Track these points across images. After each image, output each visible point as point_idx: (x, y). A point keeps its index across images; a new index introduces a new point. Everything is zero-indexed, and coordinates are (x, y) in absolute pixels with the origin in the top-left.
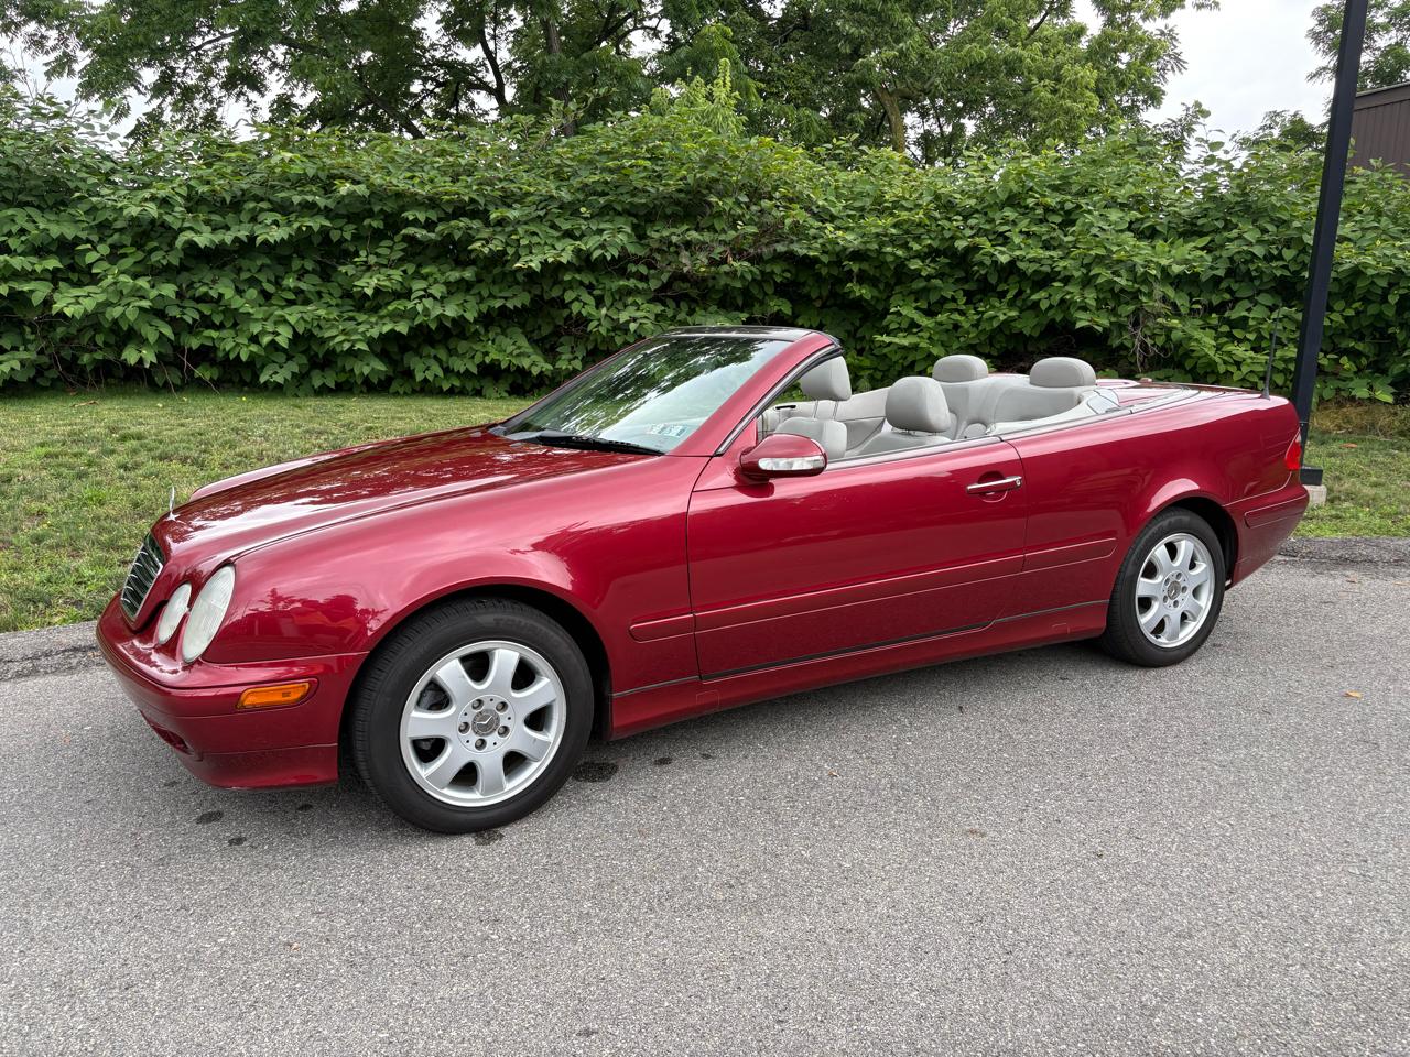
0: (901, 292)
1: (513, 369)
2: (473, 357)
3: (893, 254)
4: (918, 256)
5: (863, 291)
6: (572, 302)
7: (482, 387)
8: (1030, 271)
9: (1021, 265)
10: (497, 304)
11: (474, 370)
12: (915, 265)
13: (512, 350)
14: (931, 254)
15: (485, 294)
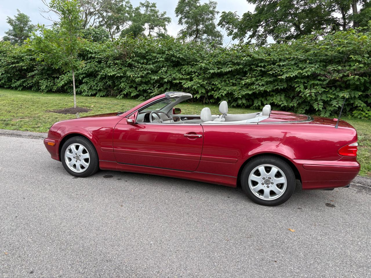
6: (297, 87)
10: (277, 87)
15: (276, 84)
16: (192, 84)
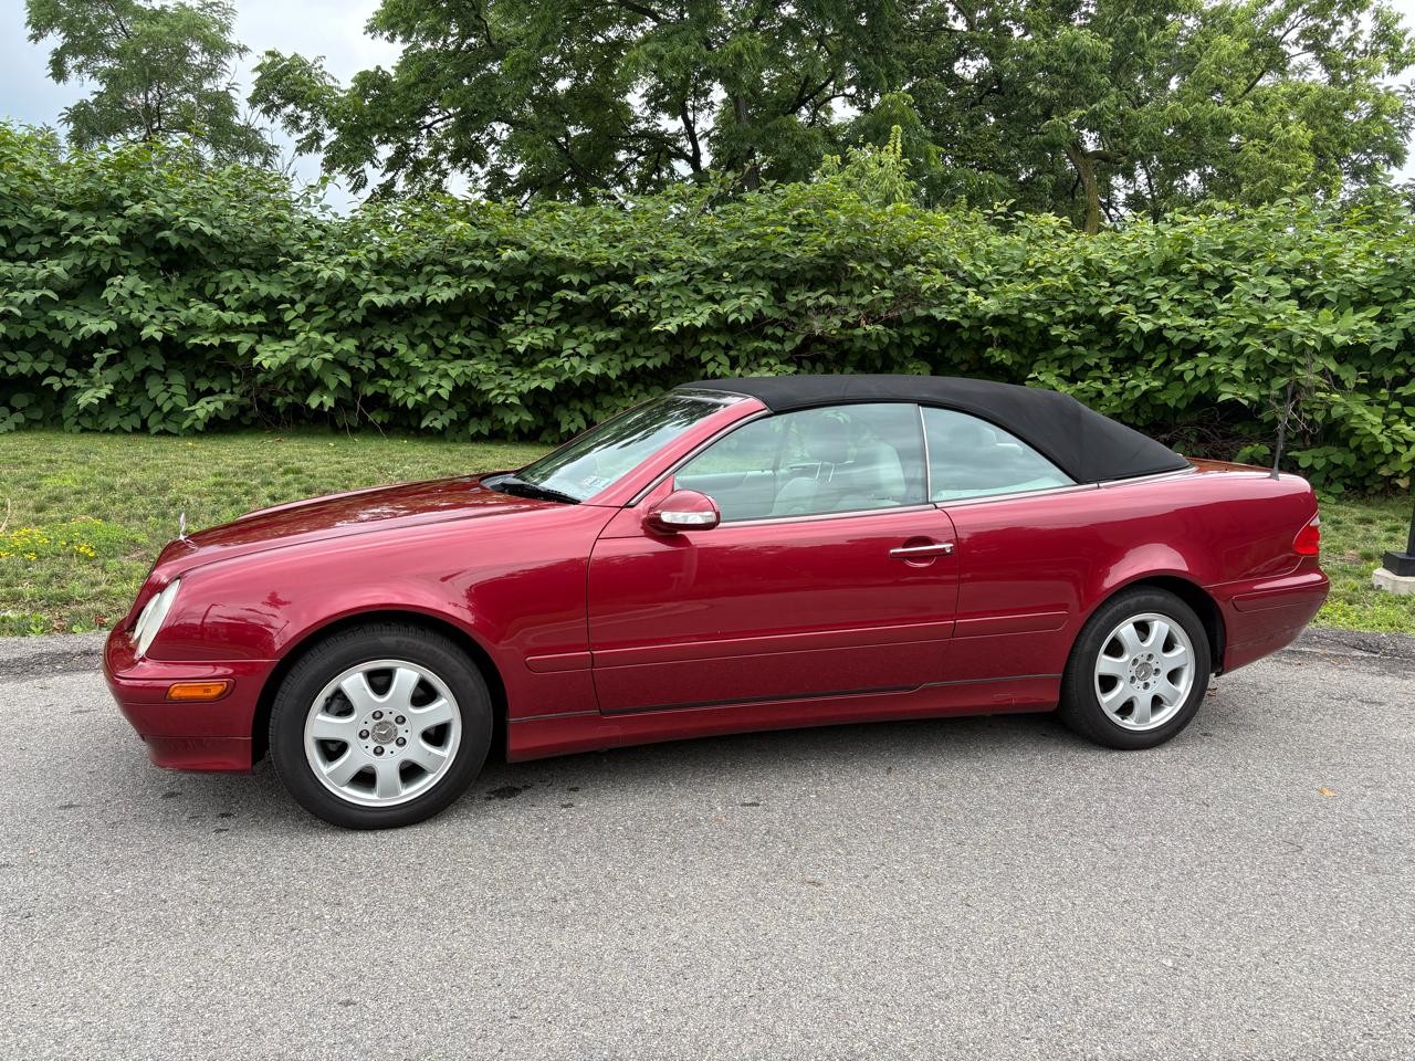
0: (1045, 359)
3: (1033, 319)
5: (1004, 356)
6: (709, 361)
8: (1177, 339)
9: (1168, 334)
10: (638, 363)
12: (1057, 330)
14: (1075, 321)
15: (630, 352)
16: (295, 351)
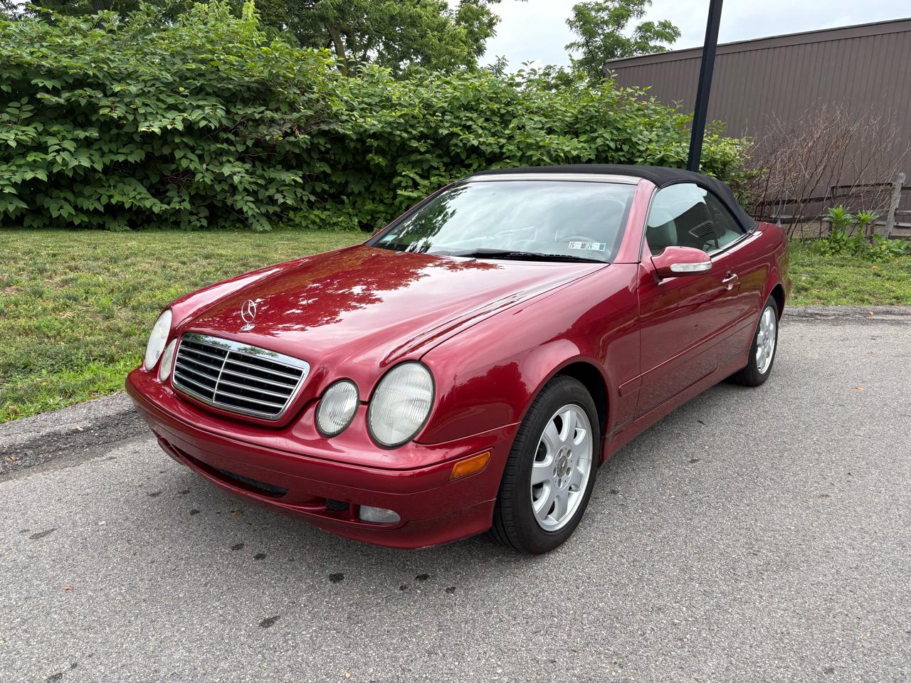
0: (402, 162)
1: (134, 209)
2: (99, 199)
3: (400, 136)
4: (414, 138)
5: (381, 160)
6: (181, 159)
7: (104, 223)
8: (489, 151)
9: (483, 148)
10: (121, 158)
11: (101, 209)
12: (415, 144)
13: (133, 194)
14: (422, 137)
